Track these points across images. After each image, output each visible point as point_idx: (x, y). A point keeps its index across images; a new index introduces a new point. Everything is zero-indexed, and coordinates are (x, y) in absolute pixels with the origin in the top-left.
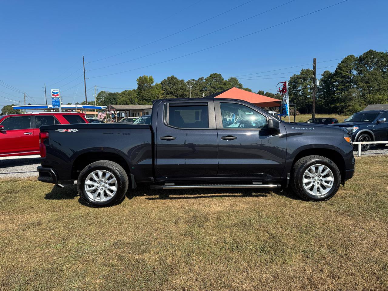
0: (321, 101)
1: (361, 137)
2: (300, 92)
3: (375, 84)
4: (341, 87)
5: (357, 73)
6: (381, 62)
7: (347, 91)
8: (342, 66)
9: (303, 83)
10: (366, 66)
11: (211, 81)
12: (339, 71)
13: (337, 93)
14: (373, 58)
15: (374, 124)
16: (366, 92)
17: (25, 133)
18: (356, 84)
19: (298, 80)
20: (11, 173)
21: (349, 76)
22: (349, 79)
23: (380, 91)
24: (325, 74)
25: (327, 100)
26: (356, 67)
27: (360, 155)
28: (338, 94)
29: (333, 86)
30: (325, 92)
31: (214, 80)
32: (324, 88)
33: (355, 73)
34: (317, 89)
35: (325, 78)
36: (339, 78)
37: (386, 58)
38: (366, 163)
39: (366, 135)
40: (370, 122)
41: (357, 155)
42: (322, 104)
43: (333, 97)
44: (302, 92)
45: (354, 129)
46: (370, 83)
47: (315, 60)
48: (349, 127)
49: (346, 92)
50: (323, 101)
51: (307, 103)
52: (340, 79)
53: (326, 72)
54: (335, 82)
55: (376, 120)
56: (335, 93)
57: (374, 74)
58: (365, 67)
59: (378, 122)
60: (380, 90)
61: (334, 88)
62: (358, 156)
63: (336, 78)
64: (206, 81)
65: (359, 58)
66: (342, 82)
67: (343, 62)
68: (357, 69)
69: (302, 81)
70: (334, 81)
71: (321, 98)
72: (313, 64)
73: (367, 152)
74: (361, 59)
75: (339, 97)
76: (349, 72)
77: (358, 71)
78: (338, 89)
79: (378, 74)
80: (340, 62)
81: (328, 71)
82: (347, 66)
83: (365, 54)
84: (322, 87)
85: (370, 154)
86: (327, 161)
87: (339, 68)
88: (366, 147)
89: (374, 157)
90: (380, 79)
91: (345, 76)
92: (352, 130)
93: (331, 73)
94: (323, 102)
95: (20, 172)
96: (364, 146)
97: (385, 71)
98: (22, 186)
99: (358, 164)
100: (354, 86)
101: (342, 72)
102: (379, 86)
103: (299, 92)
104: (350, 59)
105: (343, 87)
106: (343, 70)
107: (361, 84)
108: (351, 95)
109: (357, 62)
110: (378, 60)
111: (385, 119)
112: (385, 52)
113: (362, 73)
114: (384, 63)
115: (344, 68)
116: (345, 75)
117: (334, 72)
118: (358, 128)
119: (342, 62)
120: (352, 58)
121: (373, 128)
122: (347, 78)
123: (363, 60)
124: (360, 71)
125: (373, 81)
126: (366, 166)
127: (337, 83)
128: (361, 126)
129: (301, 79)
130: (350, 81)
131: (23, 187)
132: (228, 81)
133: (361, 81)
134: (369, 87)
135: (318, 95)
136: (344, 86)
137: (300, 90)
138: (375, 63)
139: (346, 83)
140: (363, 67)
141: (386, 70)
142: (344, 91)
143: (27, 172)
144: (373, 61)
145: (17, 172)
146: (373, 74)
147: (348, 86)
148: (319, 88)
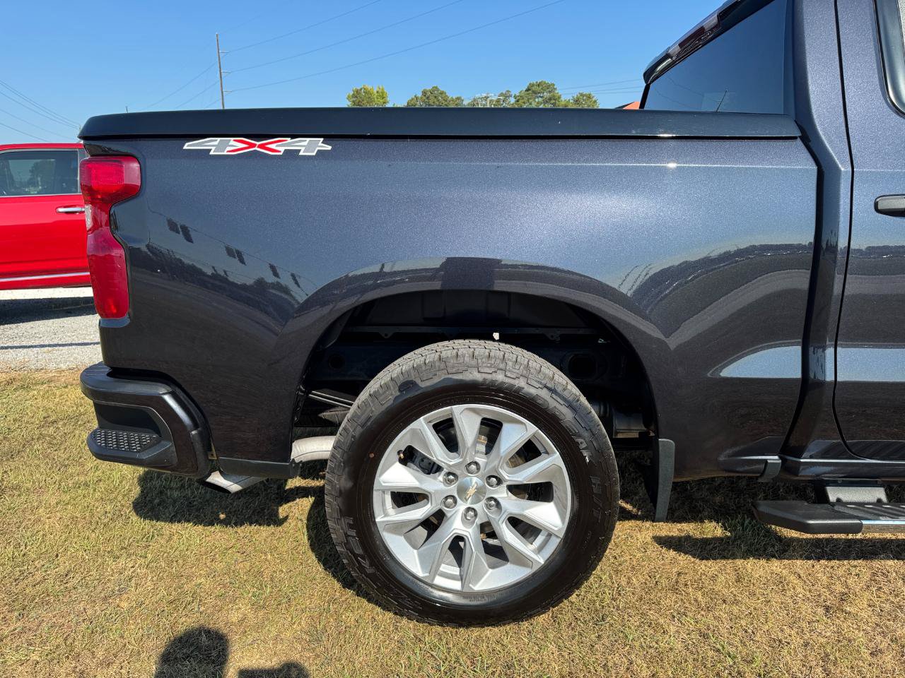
11: (530, 101)
17: (61, 210)
20: (16, 347)
31: (537, 100)
64: (518, 101)
95: (47, 343)
98: (42, 414)
131: (47, 422)
132: (571, 101)
143: (71, 345)
145: (37, 343)
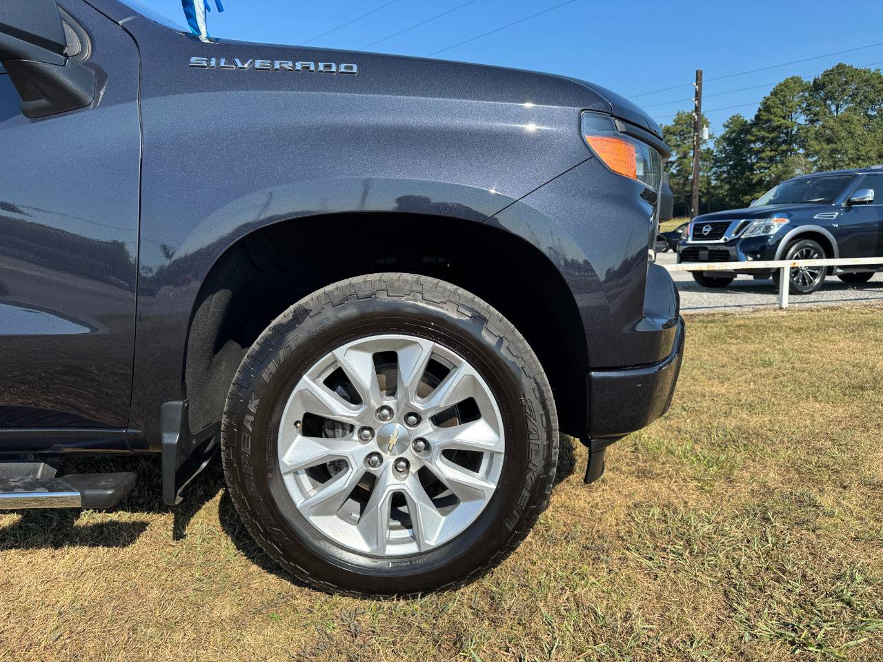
0: (721, 187)
1: (796, 250)
2: (674, 166)
3: (849, 145)
4: (767, 153)
5: (806, 121)
6: (865, 92)
7: (782, 162)
8: (772, 104)
9: (679, 145)
10: (829, 102)
12: (765, 116)
13: (758, 168)
14: (846, 83)
15: (838, 208)
16: (826, 163)
18: (803, 147)
19: (668, 137)
21: (787, 128)
22: (787, 134)
23: (860, 162)
24: (732, 123)
25: (735, 184)
26: (805, 106)
27: (785, 305)
28: (762, 170)
29: (750, 151)
30: (731, 166)
32: (728, 157)
33: (802, 119)
34: (713, 159)
35: (732, 133)
36: (763, 133)
37: (875, 82)
38: (799, 331)
39: (810, 243)
40: (827, 204)
41: (778, 305)
42: (723, 196)
43: (749, 178)
44: (678, 166)
45: (775, 224)
46: (836, 143)
47: (699, 75)
48: (758, 218)
49: (780, 166)
50: (727, 187)
51: (688, 192)
52: (767, 135)
53: (735, 119)
54: (754, 142)
55: (845, 196)
56: (755, 167)
57: (848, 121)
58: (825, 104)
59: (850, 203)
60: (859, 159)
61: (753, 157)
62: (781, 308)
63: (758, 133)
65: (812, 84)
66: (772, 141)
67: (774, 94)
68: (807, 110)
69: (678, 141)
70: (753, 138)
71: (722, 181)
72: (695, 84)
73: (813, 297)
74: (817, 86)
75: (763, 178)
76: (788, 117)
77: (811, 114)
78: (761, 159)
79: (855, 121)
80: (768, 95)
81: (739, 117)
82: (783, 104)
83: (826, 74)
84: (724, 155)
85: (821, 303)
86: (451, 313)
87: (766, 108)
88: (811, 281)
89: (832, 309)
90: (860, 133)
91: (779, 127)
92: (768, 228)
93: (746, 122)
94: (727, 191)
96: (804, 279)
97: (873, 114)
99: (771, 335)
100: (799, 151)
101: (772, 117)
102: (857, 150)
103: (671, 167)
104: (792, 85)
105: (773, 153)
106: (775, 113)
107: (815, 145)
108: (792, 172)
109: (807, 94)
110: (856, 89)
111: (870, 195)
112: (873, 70)
113: (817, 120)
114: (872, 96)
115: (777, 107)
116: (777, 126)
117: (753, 118)
118: (787, 221)
119: (772, 94)
120: (795, 82)
121: (835, 221)
122: (782, 133)
123: (822, 89)
124: (815, 115)
125: (843, 138)
126: (798, 341)
127: (758, 145)
128: (796, 215)
129: (674, 135)
130: (791, 139)
133: (816, 139)
134: (834, 151)
135: (714, 173)
136: (775, 151)
137: (672, 163)
138: (850, 96)
139: (780, 145)
140: (820, 105)
141: (876, 113)
142: (776, 162)
144: (845, 90)
146: (845, 121)
147: (786, 151)
148: (716, 156)
